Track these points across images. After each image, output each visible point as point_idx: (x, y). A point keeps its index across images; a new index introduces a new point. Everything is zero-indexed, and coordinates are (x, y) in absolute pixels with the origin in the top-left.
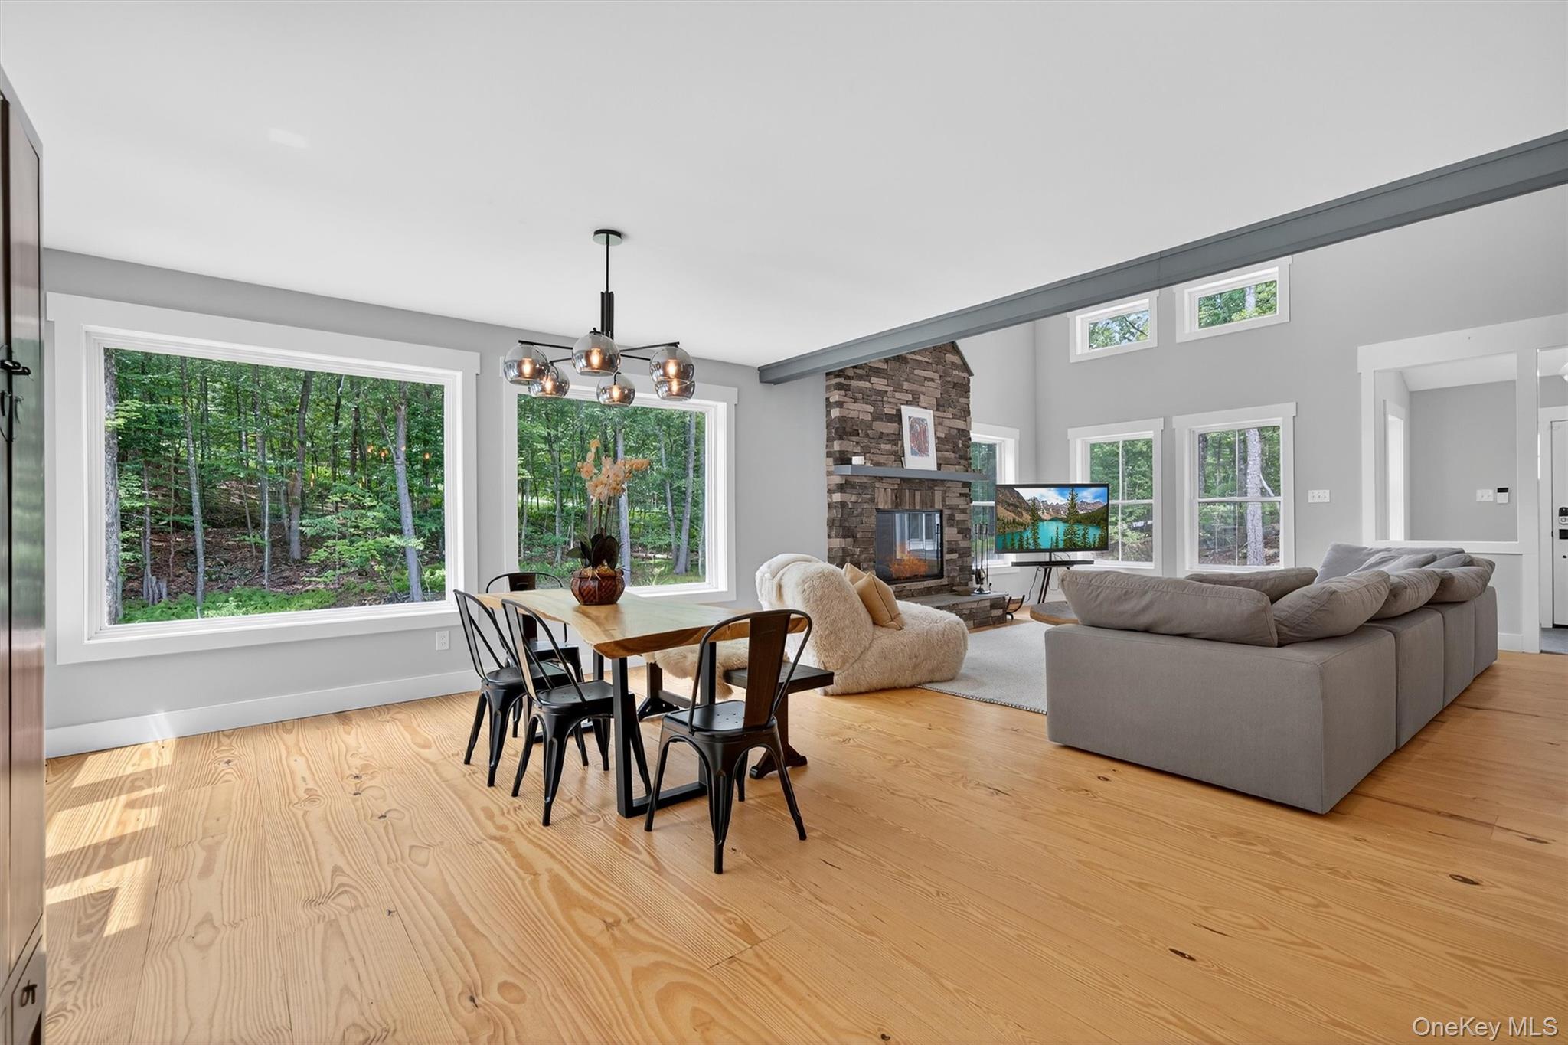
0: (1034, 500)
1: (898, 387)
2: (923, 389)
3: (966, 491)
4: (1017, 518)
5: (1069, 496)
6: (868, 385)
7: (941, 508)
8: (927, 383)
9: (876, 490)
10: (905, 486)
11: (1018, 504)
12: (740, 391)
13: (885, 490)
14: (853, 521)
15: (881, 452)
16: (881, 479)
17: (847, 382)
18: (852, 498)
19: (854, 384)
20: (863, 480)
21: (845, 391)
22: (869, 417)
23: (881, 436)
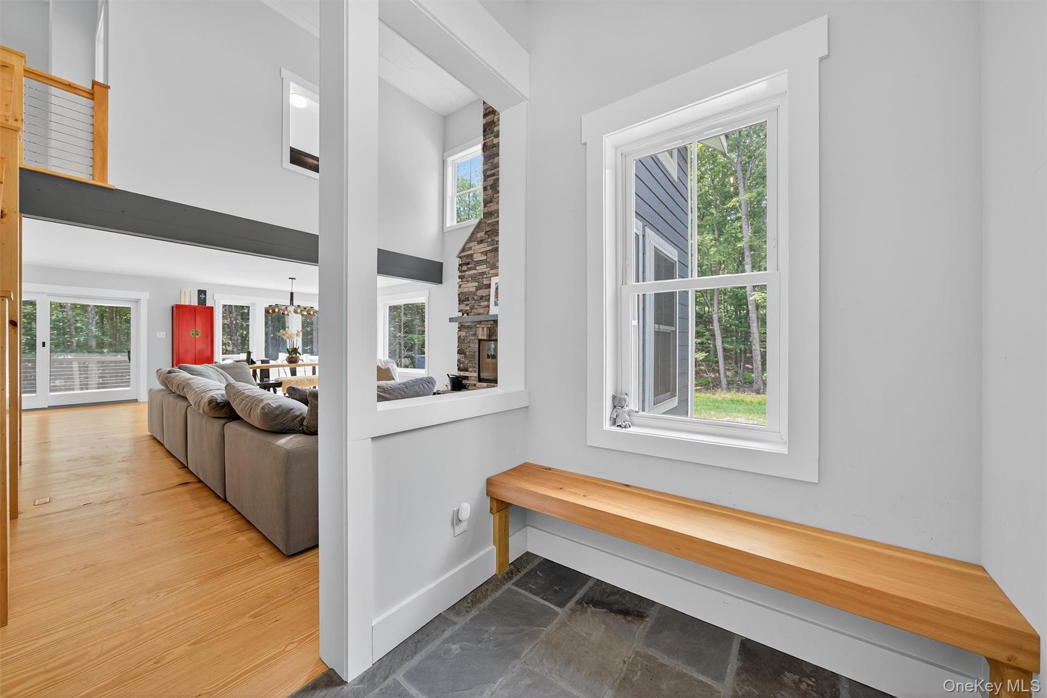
1: (493, 266)
6: (474, 271)
9: (477, 328)
12: (429, 291)
13: (483, 328)
14: (464, 346)
15: (480, 307)
16: (480, 322)
17: (463, 274)
18: (463, 334)
19: (467, 273)
20: (469, 324)
21: (462, 279)
22: (474, 289)
23: (481, 298)
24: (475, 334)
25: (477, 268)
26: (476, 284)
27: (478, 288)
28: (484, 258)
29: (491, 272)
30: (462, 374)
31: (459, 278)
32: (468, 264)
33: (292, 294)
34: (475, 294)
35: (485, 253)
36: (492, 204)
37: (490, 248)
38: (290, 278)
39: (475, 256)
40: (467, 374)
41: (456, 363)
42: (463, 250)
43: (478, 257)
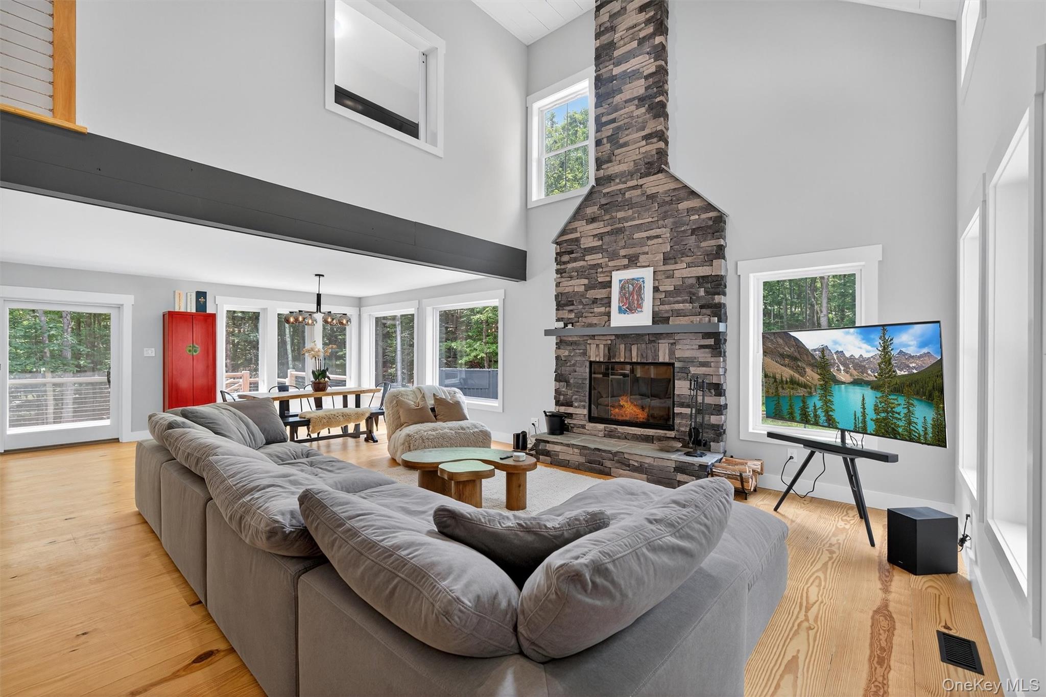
0: (823, 350)
1: (614, 256)
2: (646, 249)
3: (711, 342)
4: (797, 376)
5: (878, 342)
6: (582, 263)
7: (667, 360)
8: (650, 242)
9: (588, 346)
10: (618, 341)
11: (798, 357)
12: (505, 291)
13: (598, 345)
14: (566, 370)
15: (593, 315)
16: (593, 337)
17: (563, 267)
18: (565, 353)
19: (570, 266)
20: (575, 339)
21: (561, 274)
22: (582, 289)
23: (595, 301)
24: (584, 354)
25: (587, 258)
26: (586, 281)
27: (588, 288)
28: (600, 243)
29: (610, 264)
30: (563, 409)
31: (557, 273)
32: (572, 252)
33: (319, 296)
34: (583, 295)
35: (600, 237)
36: (609, 165)
37: (609, 229)
38: (316, 275)
39: (583, 241)
40: (570, 410)
41: (554, 394)
42: (564, 232)
43: (587, 243)
